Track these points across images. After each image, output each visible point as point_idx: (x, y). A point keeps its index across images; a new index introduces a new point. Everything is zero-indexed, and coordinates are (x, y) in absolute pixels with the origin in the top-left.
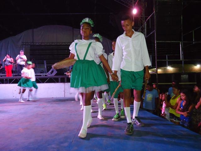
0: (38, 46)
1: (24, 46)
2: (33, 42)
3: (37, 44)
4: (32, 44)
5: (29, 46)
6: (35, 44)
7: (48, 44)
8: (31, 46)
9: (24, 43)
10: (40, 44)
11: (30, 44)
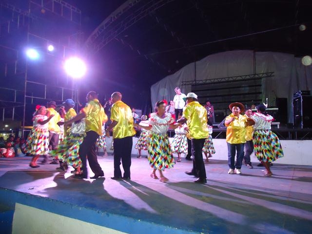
0: (201, 84)
1: (184, 86)
2: (195, 81)
3: (201, 82)
4: (194, 82)
5: (190, 86)
6: (197, 82)
7: (216, 81)
8: (193, 85)
9: (185, 83)
10: (204, 81)
11: (191, 82)
